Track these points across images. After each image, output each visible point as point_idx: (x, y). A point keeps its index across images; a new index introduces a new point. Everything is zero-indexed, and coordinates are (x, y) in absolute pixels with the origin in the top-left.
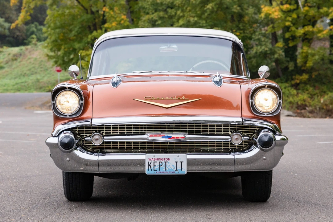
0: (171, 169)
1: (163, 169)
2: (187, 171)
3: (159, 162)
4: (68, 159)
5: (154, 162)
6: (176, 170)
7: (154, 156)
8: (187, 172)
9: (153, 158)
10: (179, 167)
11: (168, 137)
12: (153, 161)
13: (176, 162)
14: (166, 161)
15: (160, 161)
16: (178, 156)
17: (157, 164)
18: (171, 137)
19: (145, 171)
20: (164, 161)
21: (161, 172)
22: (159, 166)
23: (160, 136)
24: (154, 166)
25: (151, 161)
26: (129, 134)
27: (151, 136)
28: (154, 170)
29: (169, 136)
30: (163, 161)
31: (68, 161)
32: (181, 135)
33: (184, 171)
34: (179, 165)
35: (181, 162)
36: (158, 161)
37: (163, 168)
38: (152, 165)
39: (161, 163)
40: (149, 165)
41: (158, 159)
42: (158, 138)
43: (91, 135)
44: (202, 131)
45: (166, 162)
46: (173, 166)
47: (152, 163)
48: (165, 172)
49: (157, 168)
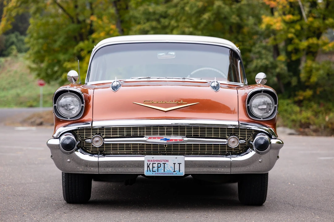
0: (170, 170)
1: (161, 170)
2: (185, 172)
3: (158, 164)
4: (69, 160)
5: (153, 164)
6: (174, 171)
7: (153, 158)
8: (185, 174)
9: (152, 159)
10: (177, 169)
11: (166, 139)
12: (152, 163)
13: (174, 164)
14: (164, 162)
15: (159, 162)
16: (176, 158)
17: (155, 165)
18: (169, 139)
19: (144, 173)
20: (162, 162)
21: (159, 173)
22: (158, 167)
23: (158, 138)
24: (153, 167)
25: (150, 162)
27: (150, 138)
28: (153, 171)
30: (161, 163)
31: (69, 162)
32: (179, 138)
33: (182, 173)
34: (177, 166)
35: (180, 164)
36: (157, 163)
37: (161, 169)
38: (151, 167)
39: (159, 165)
40: (148, 167)
41: (157, 161)
42: (157, 140)
43: (91, 137)
44: (199, 134)
45: (164, 164)
46: (171, 167)
47: (151, 165)
48: (163, 174)
49: (155, 169)
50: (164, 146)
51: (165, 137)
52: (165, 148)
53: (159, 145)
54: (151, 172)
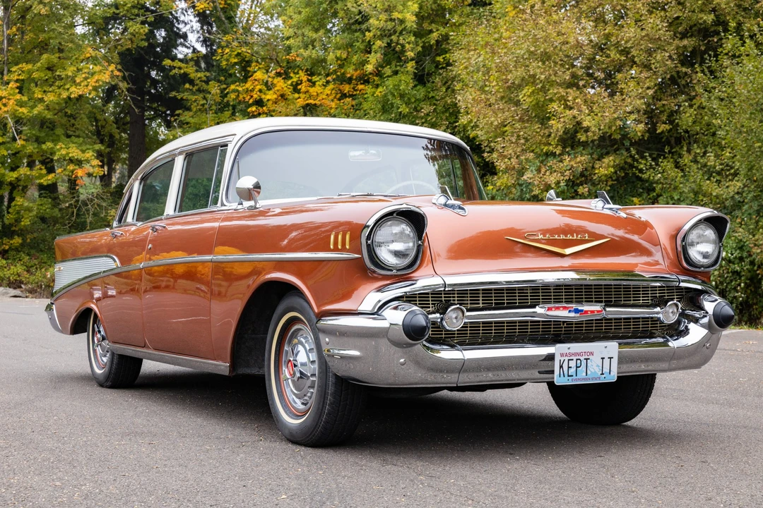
0: (595, 372)
1: (582, 374)
2: (618, 373)
3: (577, 360)
4: (402, 360)
5: (569, 360)
6: (602, 374)
7: (569, 348)
8: (618, 377)
9: (568, 351)
10: (606, 370)
11: (577, 311)
12: (567, 359)
13: (603, 358)
14: (587, 357)
15: (578, 357)
16: (606, 347)
17: (573, 364)
18: (582, 311)
19: (553, 378)
20: (584, 357)
21: (579, 379)
22: (577, 367)
24: (569, 367)
25: (564, 358)
26: (499, 306)
27: (549, 309)
28: (569, 376)
29: (580, 308)
30: (582, 358)
31: (402, 364)
32: (597, 307)
33: (613, 377)
34: (607, 361)
35: (610, 358)
36: (575, 358)
37: (582, 371)
38: (565, 366)
39: (579, 361)
40: (561, 367)
41: (575, 354)
42: (563, 313)
45: (587, 359)
46: (598, 366)
47: (566, 362)
48: (584, 379)
49: (572, 371)
50: (560, 325)
51: (574, 306)
52: (562, 328)
53: (552, 323)
54: (566, 377)
